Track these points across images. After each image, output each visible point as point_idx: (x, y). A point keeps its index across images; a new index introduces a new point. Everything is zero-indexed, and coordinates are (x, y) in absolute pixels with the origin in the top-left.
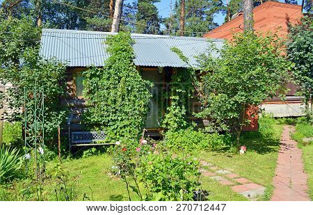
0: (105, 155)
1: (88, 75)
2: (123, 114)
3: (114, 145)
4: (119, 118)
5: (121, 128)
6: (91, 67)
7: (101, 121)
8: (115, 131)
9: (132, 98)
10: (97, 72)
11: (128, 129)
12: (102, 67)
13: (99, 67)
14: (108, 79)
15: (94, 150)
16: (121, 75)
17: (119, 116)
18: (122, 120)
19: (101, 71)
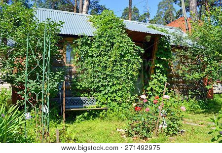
0: (97, 120)
1: (80, 43)
2: (114, 80)
3: (106, 110)
4: (111, 84)
5: (112, 93)
6: (82, 36)
7: (91, 87)
8: (106, 96)
9: (125, 63)
10: (88, 41)
11: (119, 93)
12: (92, 37)
13: (89, 37)
14: (98, 47)
15: (86, 114)
16: (114, 41)
17: (109, 82)
18: (113, 85)
19: (91, 41)
